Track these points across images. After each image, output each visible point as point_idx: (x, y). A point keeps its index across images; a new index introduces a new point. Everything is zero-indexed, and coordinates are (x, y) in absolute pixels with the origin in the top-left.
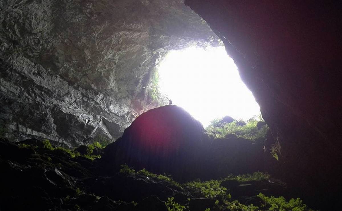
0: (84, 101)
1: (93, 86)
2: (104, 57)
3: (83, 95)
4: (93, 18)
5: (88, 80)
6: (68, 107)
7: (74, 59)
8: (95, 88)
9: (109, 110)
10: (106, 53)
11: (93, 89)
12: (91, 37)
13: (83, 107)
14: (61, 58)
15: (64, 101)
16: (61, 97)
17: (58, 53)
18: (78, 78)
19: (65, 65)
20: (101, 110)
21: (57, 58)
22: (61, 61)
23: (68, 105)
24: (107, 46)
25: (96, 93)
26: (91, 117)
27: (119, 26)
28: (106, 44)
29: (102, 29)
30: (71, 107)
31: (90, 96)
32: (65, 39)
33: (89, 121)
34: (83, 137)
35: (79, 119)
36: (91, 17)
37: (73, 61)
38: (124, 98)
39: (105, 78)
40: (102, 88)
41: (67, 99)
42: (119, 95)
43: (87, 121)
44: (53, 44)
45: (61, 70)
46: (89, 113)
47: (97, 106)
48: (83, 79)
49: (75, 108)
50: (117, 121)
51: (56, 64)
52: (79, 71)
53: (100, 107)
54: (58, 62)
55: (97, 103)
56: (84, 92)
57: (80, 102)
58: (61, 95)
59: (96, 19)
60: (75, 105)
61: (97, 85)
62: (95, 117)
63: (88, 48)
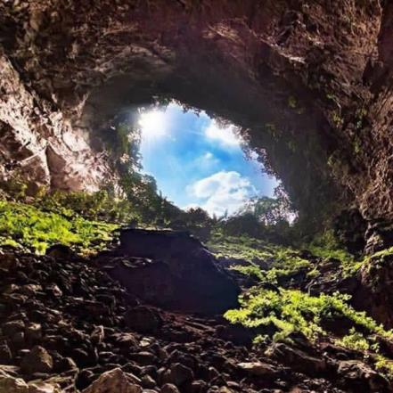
0: (34, 113)
1: (53, 96)
2: (94, 67)
3: (35, 104)
4: (120, 8)
5: (49, 85)
6: (9, 113)
7: (49, 47)
8: (56, 101)
9: (62, 138)
10: (102, 62)
11: (52, 101)
12: (96, 31)
13: (28, 120)
14: (29, 35)
15: (6, 102)
16: (5, 93)
17: (29, 25)
18: (38, 75)
19: (30, 49)
20: (52, 134)
21: (24, 32)
22: (27, 39)
23: (10, 110)
24: (108, 55)
25: (54, 109)
26: (33, 138)
27: (146, 39)
28: (109, 51)
29: (121, 30)
30: (13, 114)
31: (45, 110)
32: (54, 10)
33: (29, 143)
34: (9, 161)
35: (17, 135)
36: (120, 5)
37: (46, 50)
38: (82, 128)
39: (76, 94)
40: (65, 105)
41: (12, 100)
42: (77, 122)
43: (27, 142)
44: (29, 6)
45: (18, 51)
46: (32, 130)
47: (48, 126)
48: (43, 81)
49: (17, 117)
50: (67, 155)
51: (18, 39)
52: (44, 67)
53: (52, 130)
54: (22, 38)
55: (50, 123)
56: (38, 99)
57: (28, 111)
58: (8, 91)
59: (124, 11)
60: (18, 113)
61: (60, 97)
62: (39, 140)
63: (79, 42)
